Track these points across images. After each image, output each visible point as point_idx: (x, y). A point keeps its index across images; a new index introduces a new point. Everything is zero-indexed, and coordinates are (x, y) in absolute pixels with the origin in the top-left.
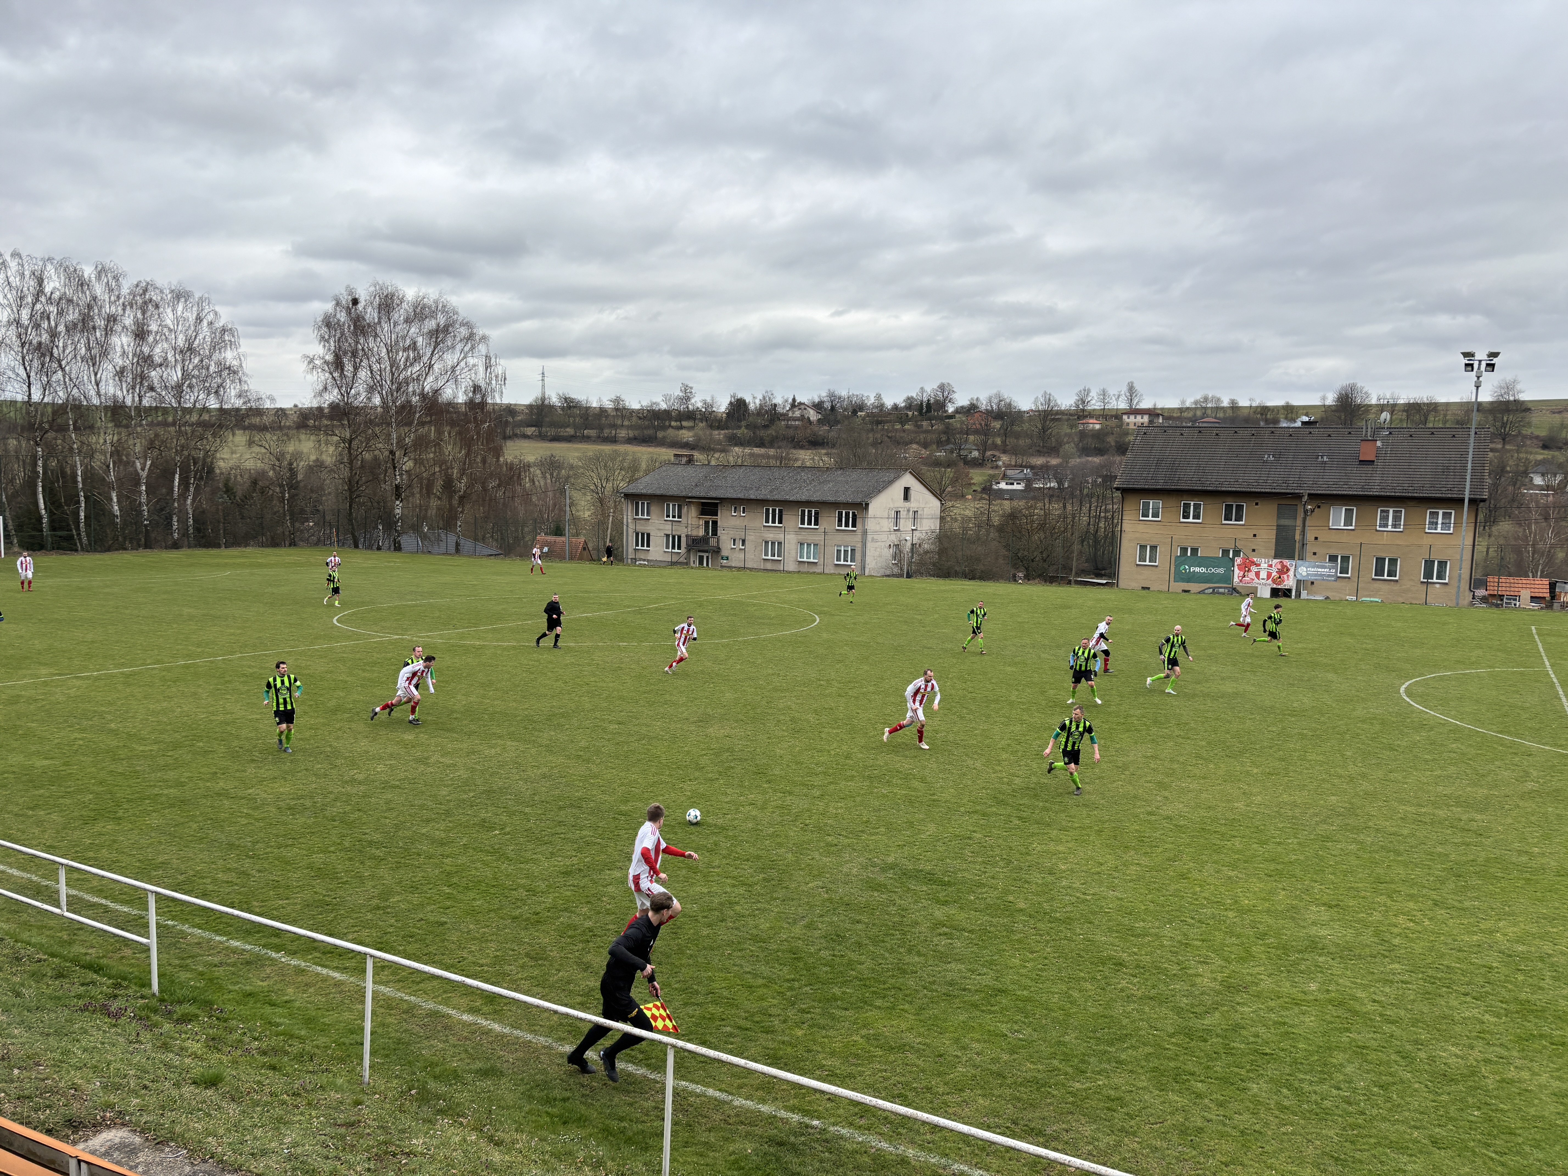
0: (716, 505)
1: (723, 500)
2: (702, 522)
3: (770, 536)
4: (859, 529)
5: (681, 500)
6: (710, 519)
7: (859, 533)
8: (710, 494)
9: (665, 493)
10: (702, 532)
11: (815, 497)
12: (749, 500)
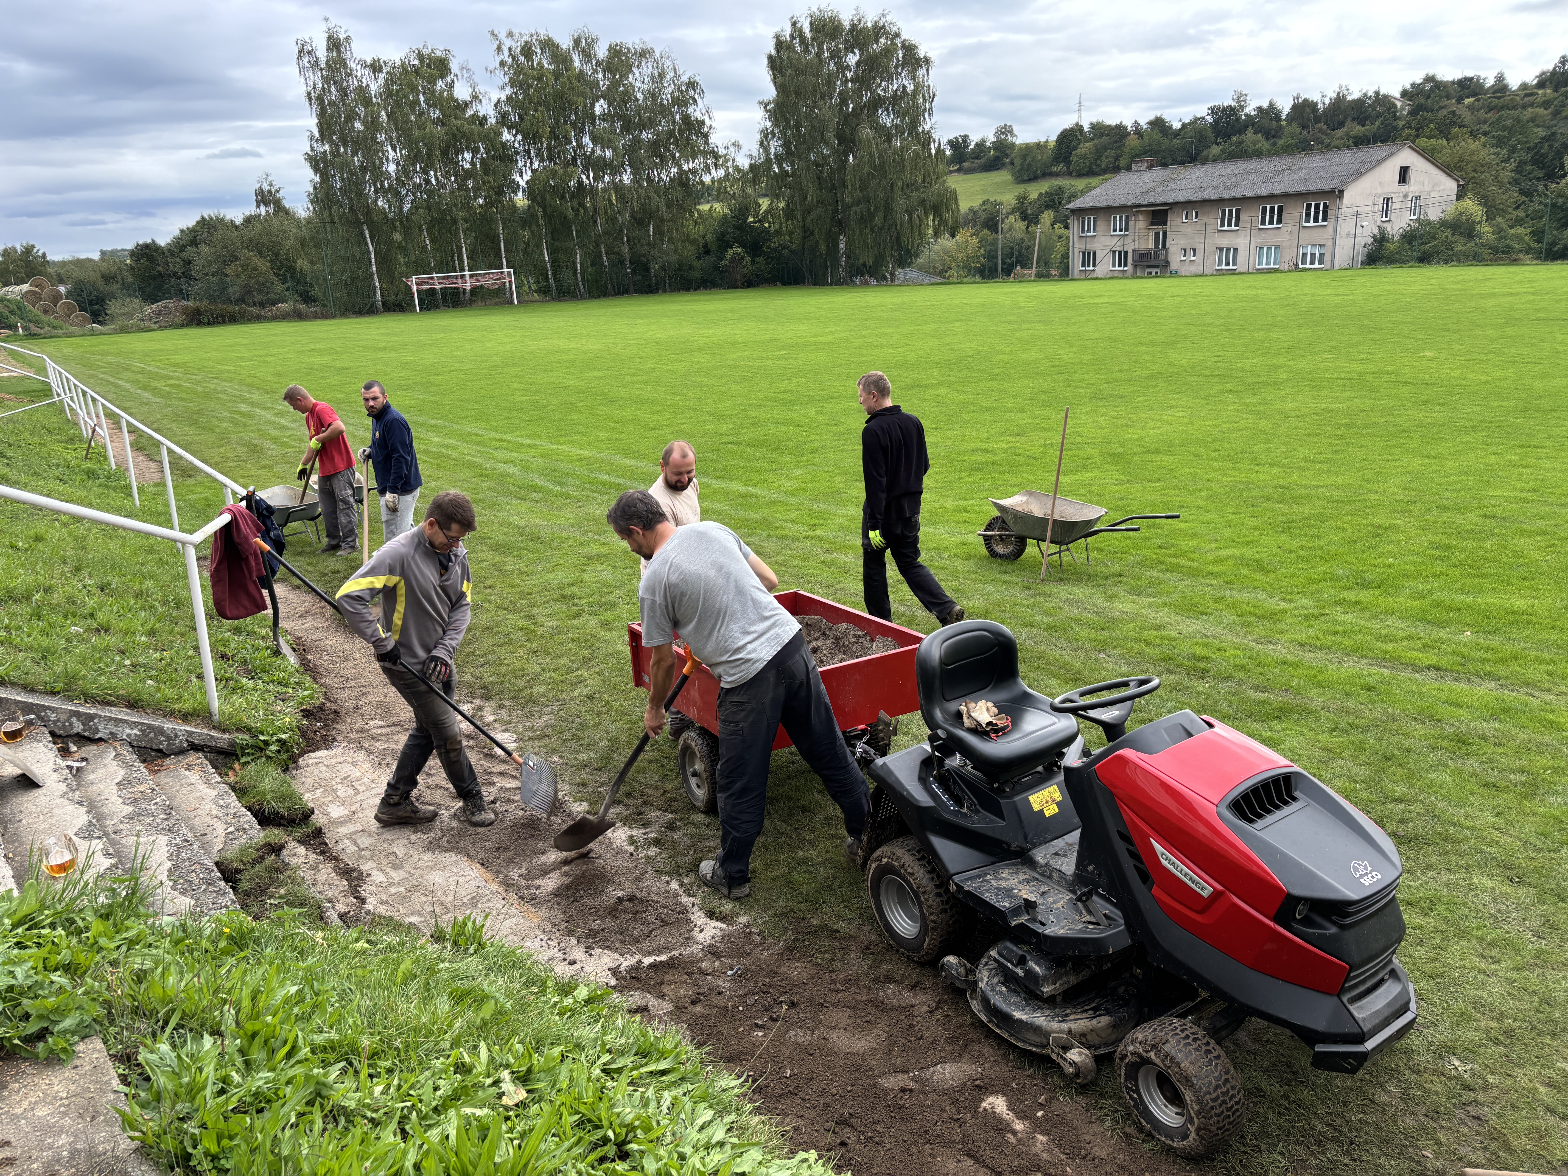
0: (1166, 211)
1: (1173, 205)
2: (1151, 234)
3: (1225, 241)
4: (1330, 224)
5: (1128, 210)
6: (1160, 229)
7: (1330, 229)
8: (1161, 200)
9: (1110, 203)
10: (1151, 245)
11: (1279, 189)
12: (1203, 202)
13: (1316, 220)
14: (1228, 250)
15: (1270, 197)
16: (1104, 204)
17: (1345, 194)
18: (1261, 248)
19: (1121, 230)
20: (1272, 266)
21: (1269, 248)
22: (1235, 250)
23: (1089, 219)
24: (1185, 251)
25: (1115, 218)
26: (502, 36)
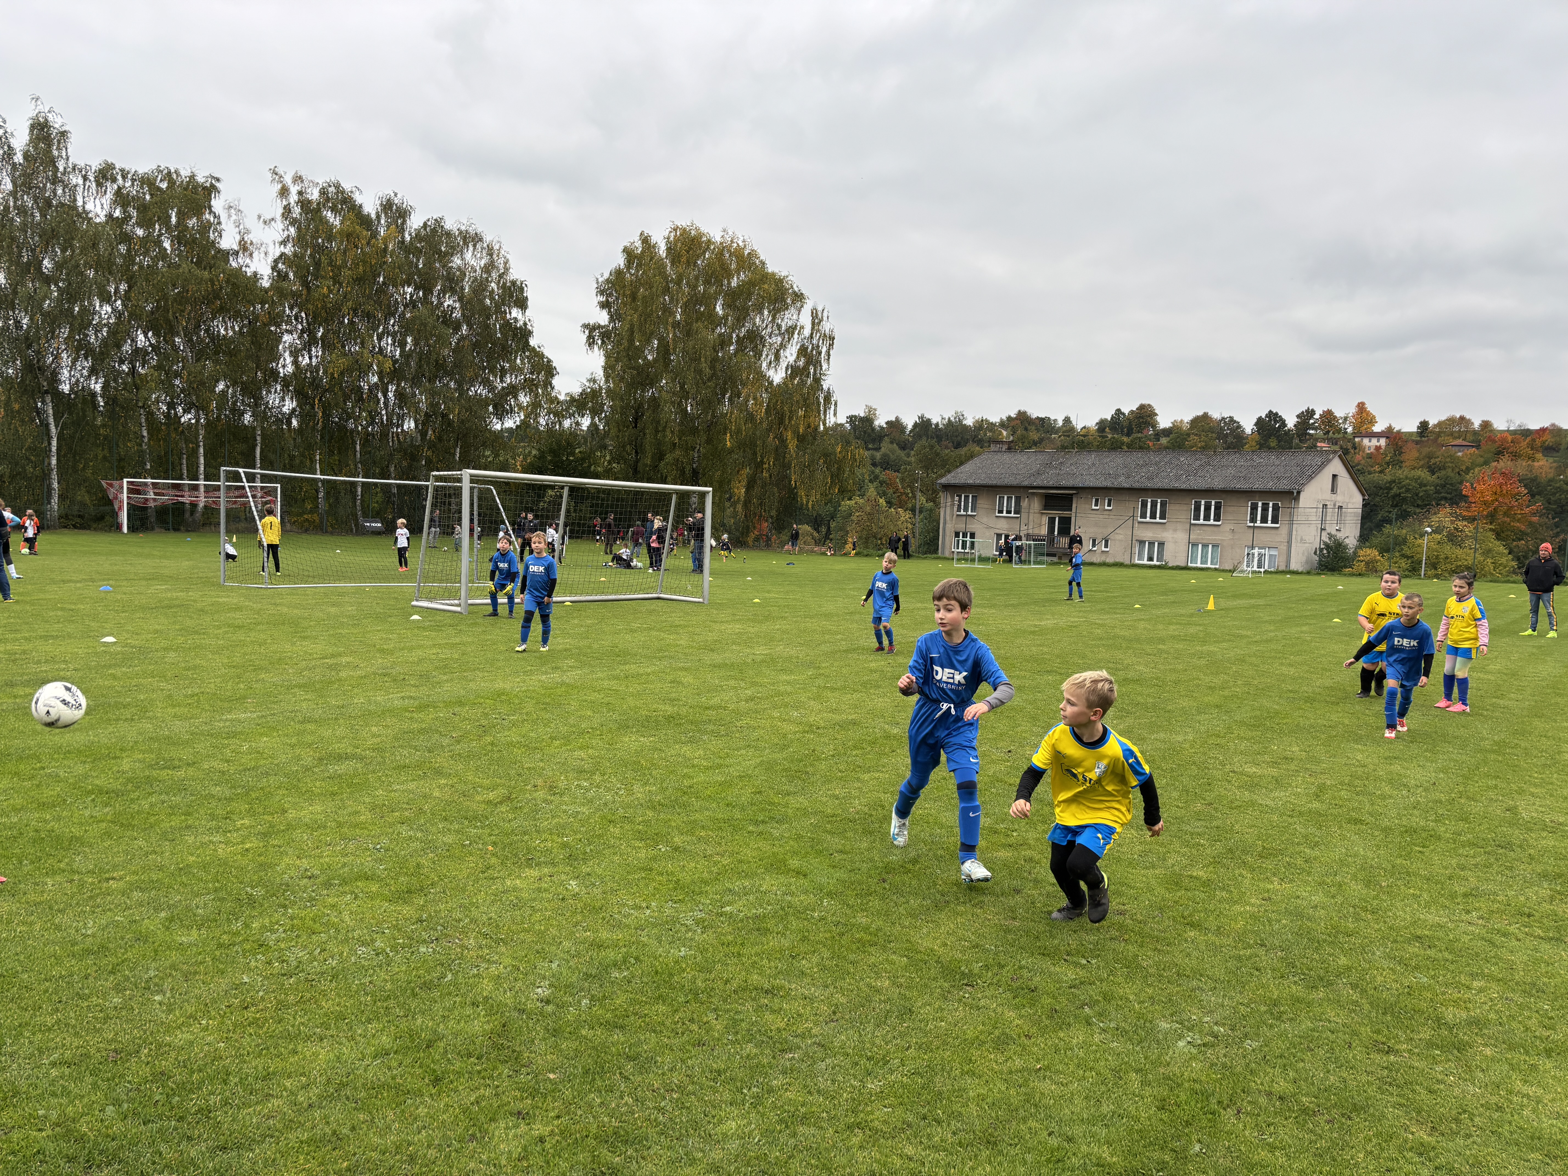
0: (1070, 496)
1: (1081, 490)
2: (1045, 520)
3: (1147, 534)
4: (1281, 525)
5: (1020, 491)
6: (1057, 514)
7: (1284, 530)
8: (1063, 483)
9: (998, 482)
10: (1044, 531)
11: (1218, 484)
12: (1120, 490)
13: (1264, 520)
14: (1151, 544)
15: (1209, 492)
16: (990, 482)
17: (1303, 496)
18: (1195, 545)
19: (1009, 512)
20: (1209, 565)
21: (1205, 546)
22: (1161, 544)
23: (967, 497)
24: (1094, 541)
25: (1002, 498)
26: (288, 179)
